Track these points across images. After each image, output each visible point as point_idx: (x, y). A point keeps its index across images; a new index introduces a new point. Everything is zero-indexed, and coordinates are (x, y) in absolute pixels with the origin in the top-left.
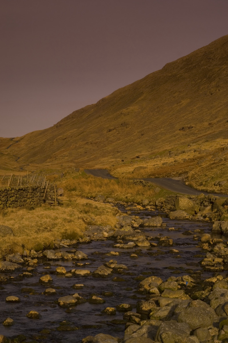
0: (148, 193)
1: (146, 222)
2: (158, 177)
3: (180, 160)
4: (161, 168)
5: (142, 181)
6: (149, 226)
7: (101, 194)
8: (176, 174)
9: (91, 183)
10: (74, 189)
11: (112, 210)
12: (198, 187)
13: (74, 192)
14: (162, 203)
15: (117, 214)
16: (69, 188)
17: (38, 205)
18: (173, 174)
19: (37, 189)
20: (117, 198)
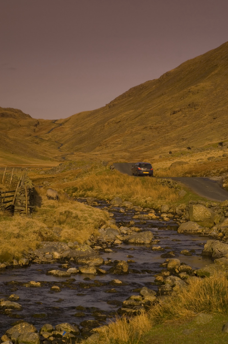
2: (195, 176)
4: (205, 163)
5: (169, 181)
6: (134, 243)
7: (119, 196)
8: (217, 172)
10: (91, 189)
13: (90, 193)
14: (183, 211)
15: (102, 225)
18: (213, 173)
20: (136, 202)
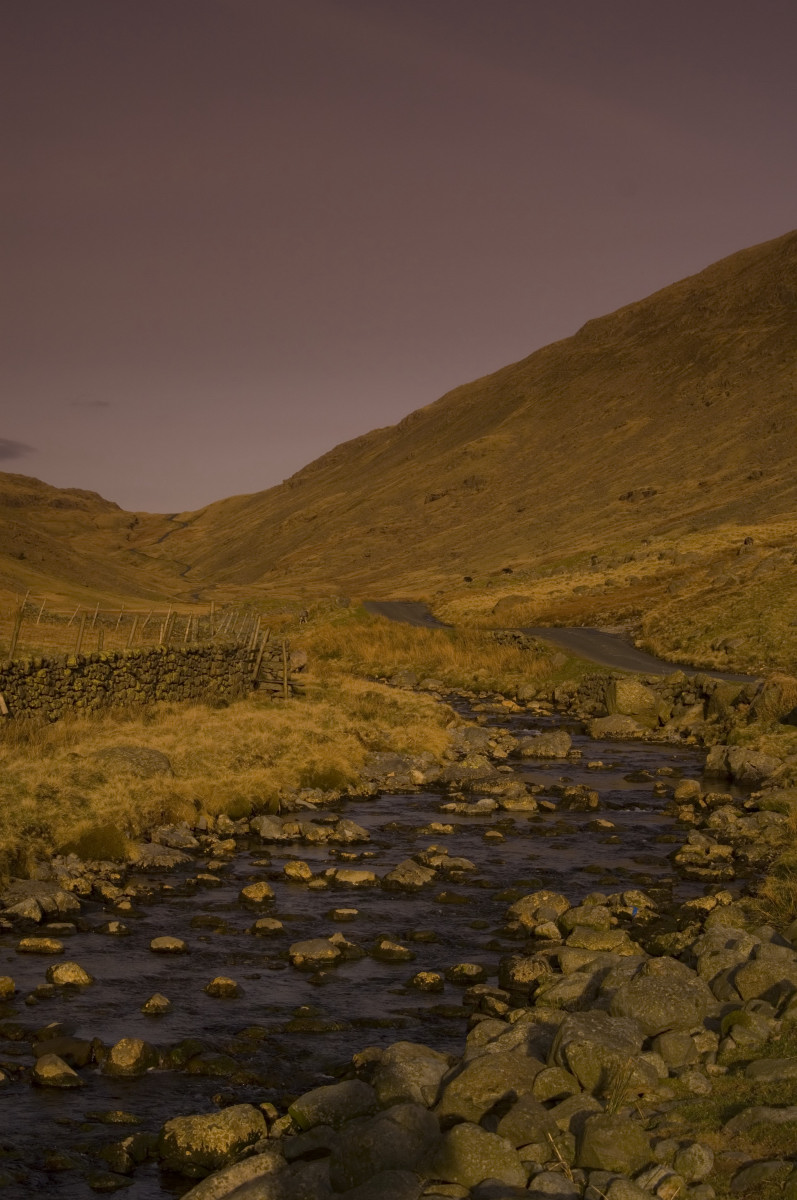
0: (535, 666)
1: (528, 747)
2: (561, 626)
3: (622, 580)
4: (571, 600)
5: (517, 635)
6: (534, 757)
7: (407, 669)
9: (380, 638)
11: (437, 712)
12: (668, 654)
13: (335, 662)
14: (571, 696)
15: (449, 722)
16: (322, 651)
17: (239, 694)
18: (602, 619)
19: (236, 651)
20: (450, 680)
